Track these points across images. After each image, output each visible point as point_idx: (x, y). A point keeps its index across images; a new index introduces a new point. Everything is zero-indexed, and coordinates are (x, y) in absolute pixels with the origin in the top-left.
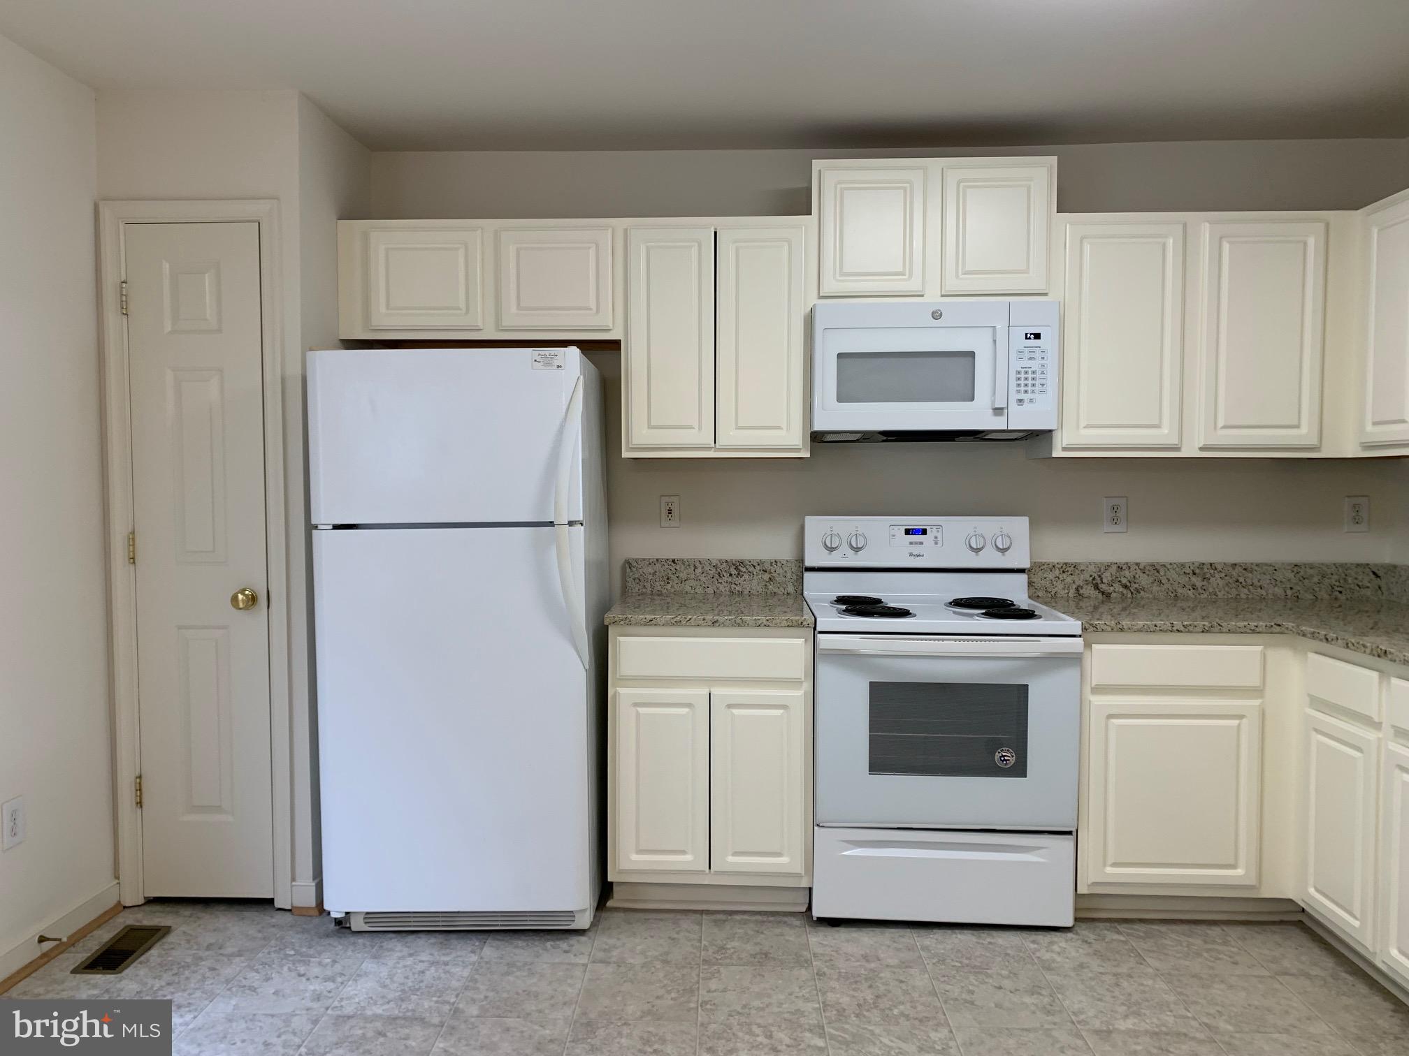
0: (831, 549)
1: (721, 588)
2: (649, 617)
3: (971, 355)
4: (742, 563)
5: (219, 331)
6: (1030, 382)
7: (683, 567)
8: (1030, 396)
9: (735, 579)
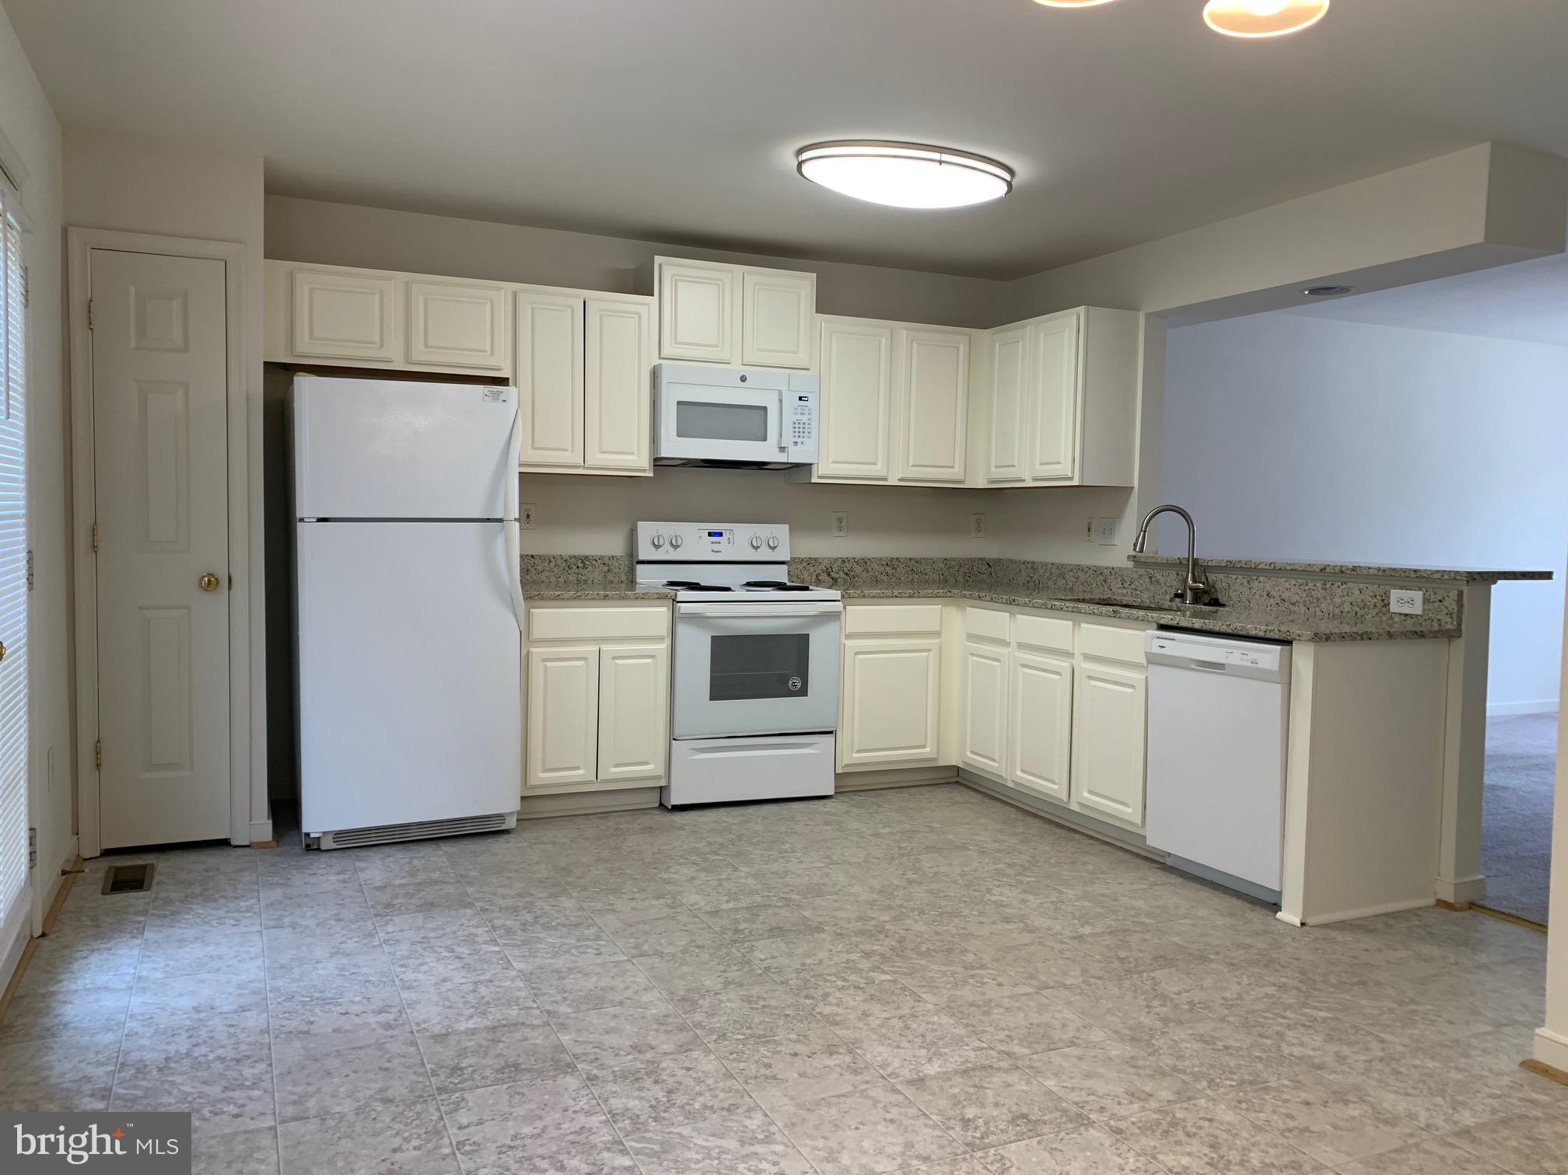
0: (657, 547)
1: (571, 578)
2: (557, 593)
3: (765, 409)
4: (586, 557)
5: (186, 350)
6: (801, 430)
7: (540, 561)
8: (801, 439)
9: (581, 570)
